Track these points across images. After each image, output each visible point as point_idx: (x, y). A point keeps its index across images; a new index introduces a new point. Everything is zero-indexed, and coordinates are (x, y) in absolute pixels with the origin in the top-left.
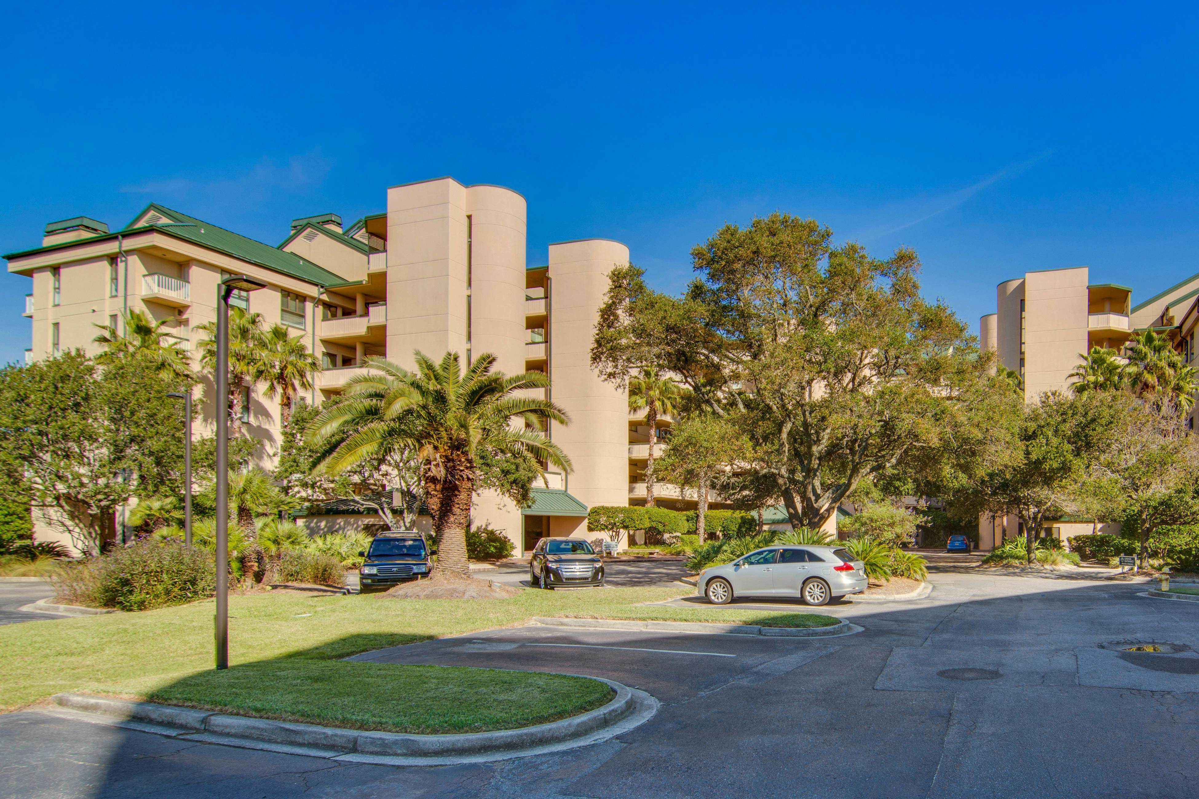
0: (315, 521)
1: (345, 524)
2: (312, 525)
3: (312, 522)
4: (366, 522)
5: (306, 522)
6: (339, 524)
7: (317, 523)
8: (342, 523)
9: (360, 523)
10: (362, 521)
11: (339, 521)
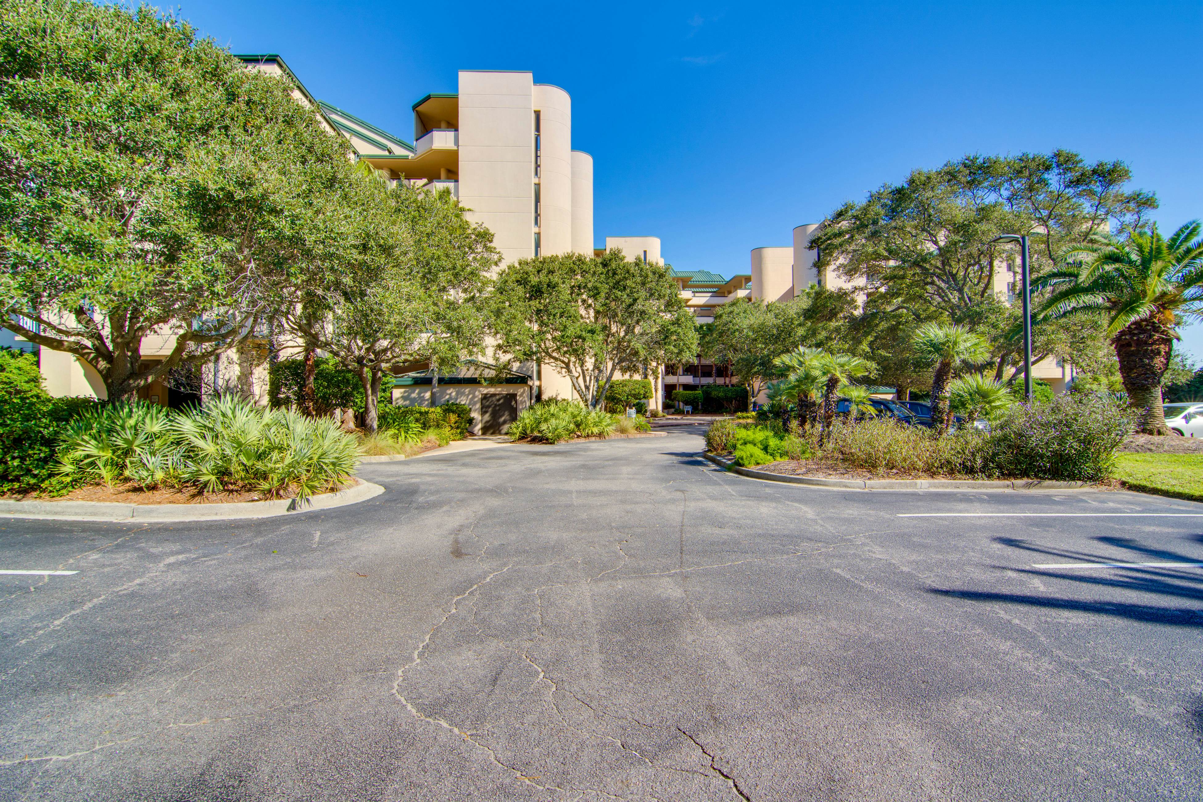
0: (417, 391)
1: (457, 394)
2: (413, 395)
3: (414, 392)
4: (485, 392)
5: (405, 392)
6: (450, 394)
7: (419, 394)
8: (454, 394)
9: (477, 393)
10: (480, 391)
11: (449, 392)
